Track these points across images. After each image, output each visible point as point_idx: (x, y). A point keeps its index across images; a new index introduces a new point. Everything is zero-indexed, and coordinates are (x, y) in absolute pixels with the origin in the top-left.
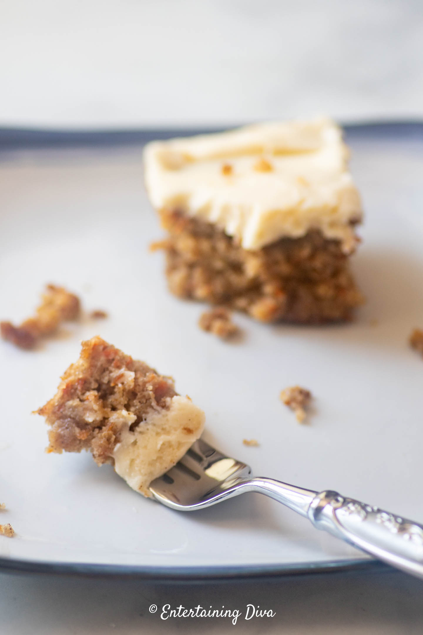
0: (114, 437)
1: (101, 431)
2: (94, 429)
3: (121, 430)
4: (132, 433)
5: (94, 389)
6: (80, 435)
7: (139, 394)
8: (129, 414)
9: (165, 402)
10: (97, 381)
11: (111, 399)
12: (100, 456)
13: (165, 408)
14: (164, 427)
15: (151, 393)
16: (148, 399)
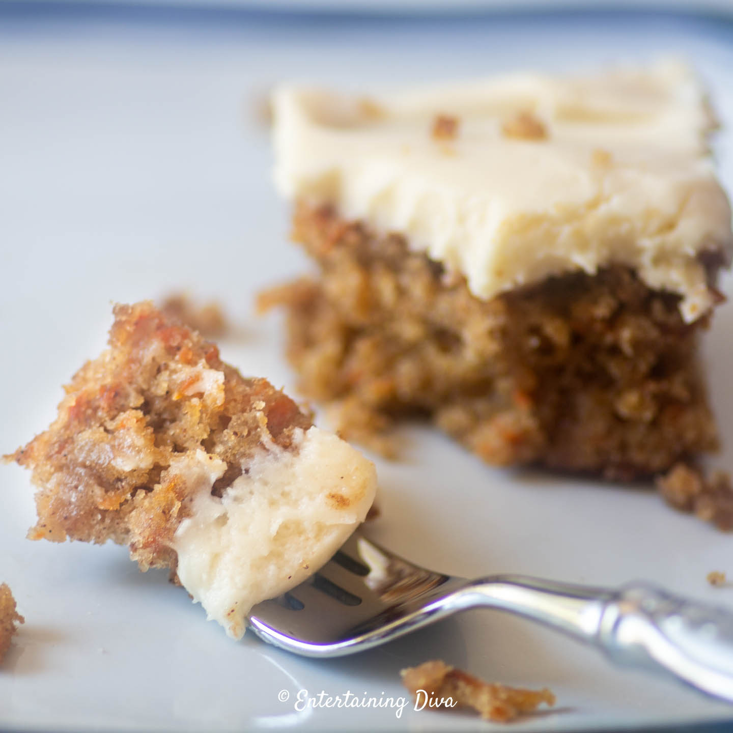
0: (178, 505)
1: (149, 494)
2: (134, 490)
3: (194, 492)
4: (217, 499)
5: (136, 409)
6: (104, 500)
7: (234, 418)
8: (211, 458)
9: (289, 437)
10: (142, 392)
11: (173, 431)
12: (146, 546)
13: (290, 449)
14: (287, 489)
15: (259, 415)
16: (253, 428)
